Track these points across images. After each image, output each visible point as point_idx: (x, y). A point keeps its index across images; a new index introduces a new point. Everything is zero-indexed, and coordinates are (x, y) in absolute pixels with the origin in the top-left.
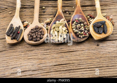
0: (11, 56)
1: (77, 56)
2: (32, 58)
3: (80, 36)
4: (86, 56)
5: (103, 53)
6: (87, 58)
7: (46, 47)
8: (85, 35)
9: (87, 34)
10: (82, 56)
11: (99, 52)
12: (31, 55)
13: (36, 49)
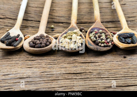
0: (4, 64)
3: (100, 44)
4: (108, 66)
5: (132, 64)
7: (53, 58)
8: (106, 44)
9: (110, 43)
10: (103, 66)
13: (40, 59)
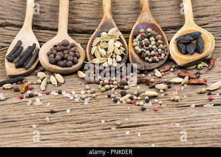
1: (146, 135)
2: (51, 138)
3: (147, 58)
4: (164, 134)
5: (200, 128)
6: (167, 138)
8: (158, 57)
9: (163, 54)
10: (156, 134)
11: (193, 127)
12: (48, 133)
